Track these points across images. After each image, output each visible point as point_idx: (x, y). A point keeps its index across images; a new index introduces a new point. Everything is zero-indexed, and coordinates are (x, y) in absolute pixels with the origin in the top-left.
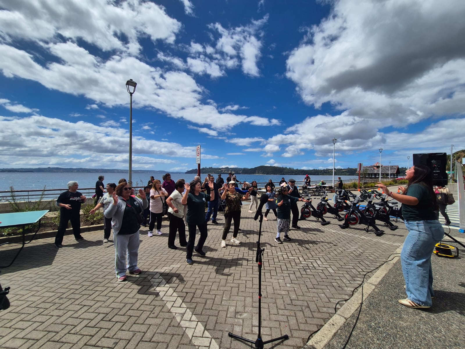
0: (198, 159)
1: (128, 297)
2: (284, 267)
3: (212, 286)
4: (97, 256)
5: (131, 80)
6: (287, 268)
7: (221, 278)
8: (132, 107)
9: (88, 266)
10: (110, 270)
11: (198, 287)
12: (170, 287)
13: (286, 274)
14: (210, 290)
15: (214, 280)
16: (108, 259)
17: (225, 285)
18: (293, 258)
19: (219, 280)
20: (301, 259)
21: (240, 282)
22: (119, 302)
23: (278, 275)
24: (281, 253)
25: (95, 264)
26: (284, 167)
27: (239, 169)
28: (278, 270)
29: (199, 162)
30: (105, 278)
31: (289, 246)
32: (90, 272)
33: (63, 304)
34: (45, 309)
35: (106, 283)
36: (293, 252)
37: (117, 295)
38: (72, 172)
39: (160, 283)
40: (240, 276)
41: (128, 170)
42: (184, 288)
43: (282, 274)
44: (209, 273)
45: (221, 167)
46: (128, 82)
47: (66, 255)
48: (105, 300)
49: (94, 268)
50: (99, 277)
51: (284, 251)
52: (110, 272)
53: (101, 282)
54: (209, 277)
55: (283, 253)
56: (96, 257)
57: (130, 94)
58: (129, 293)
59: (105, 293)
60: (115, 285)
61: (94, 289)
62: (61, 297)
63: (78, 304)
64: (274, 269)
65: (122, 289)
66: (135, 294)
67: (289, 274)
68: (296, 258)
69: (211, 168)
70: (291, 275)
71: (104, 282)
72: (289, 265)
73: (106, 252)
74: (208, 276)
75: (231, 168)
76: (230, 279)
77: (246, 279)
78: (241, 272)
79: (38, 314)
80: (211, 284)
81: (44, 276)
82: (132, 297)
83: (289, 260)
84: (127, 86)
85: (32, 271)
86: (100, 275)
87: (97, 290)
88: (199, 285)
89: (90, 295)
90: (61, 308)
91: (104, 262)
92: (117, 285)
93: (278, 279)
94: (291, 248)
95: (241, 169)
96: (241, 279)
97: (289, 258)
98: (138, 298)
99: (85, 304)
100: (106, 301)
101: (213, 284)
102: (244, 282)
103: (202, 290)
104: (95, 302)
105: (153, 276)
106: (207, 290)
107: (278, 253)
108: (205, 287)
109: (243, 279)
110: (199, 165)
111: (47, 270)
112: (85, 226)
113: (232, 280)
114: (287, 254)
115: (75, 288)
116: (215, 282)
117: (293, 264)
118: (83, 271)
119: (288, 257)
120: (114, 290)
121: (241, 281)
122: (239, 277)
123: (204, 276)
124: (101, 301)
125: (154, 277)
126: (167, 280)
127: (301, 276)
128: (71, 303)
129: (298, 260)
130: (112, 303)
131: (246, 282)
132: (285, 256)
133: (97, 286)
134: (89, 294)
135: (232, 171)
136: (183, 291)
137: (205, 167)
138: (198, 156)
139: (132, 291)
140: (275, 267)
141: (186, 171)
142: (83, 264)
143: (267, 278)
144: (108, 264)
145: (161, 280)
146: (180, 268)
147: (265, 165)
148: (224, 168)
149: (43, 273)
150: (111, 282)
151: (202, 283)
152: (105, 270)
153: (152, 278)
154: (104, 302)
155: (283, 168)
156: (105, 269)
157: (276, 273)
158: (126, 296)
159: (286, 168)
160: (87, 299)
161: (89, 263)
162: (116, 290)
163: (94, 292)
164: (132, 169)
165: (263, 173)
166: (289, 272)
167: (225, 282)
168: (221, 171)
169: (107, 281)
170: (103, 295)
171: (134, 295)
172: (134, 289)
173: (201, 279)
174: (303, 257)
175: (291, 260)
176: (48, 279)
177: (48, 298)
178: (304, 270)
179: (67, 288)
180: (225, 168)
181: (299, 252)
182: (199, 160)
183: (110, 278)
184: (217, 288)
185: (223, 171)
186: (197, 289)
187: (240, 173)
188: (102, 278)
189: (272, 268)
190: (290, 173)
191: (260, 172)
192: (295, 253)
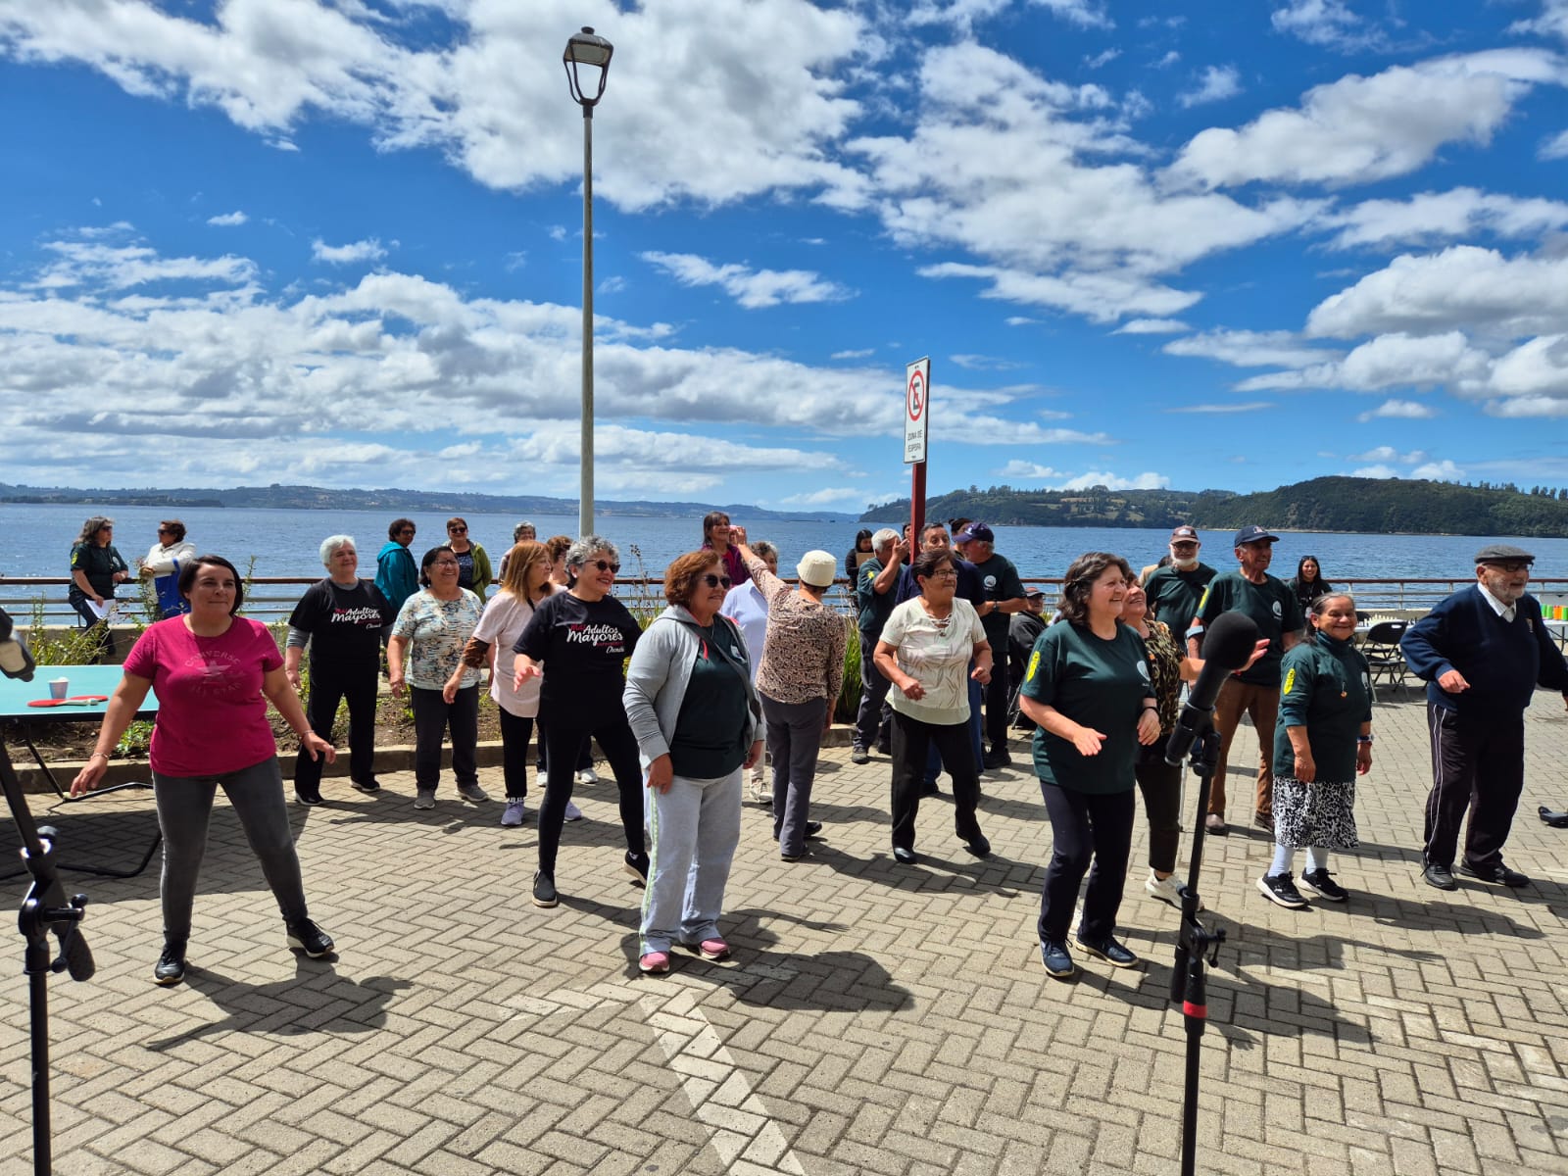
0: (913, 436)
1: (549, 1072)
2: (1399, 1086)
3: (944, 1102)
4: (438, 878)
6: (1420, 1092)
7: (996, 1073)
9: (403, 916)
11: (872, 1092)
12: (736, 1068)
13: (1410, 1127)
14: (936, 1119)
15: (960, 1076)
16: (480, 895)
17: (1014, 1110)
18: (1478, 1042)
19: (988, 1079)
20: (1532, 1056)
21: (1104, 1112)
22: (514, 1085)
23: (1352, 1122)
24: (1390, 1003)
25: (428, 913)
28: (1359, 1095)
29: (920, 456)
30: (463, 975)
31: (1457, 973)
32: (408, 942)
33: (306, 1051)
34: (246, 1059)
35: (466, 999)
36: (1482, 1012)
37: (508, 1055)
38: (360, 506)
39: (693, 1038)
40: (1110, 1085)
42: (800, 1083)
43: (1383, 1123)
44: (934, 1036)
47: (324, 858)
48: (457, 1067)
49: (422, 927)
50: (439, 968)
51: (1412, 995)
52: (485, 956)
53: (447, 993)
54: (935, 1053)
55: (1406, 1006)
56: (435, 884)
58: (556, 1060)
59: (460, 1039)
60: (502, 1013)
61: (419, 1016)
62: (301, 1022)
63: (357, 1062)
64: (1333, 1082)
65: (529, 1035)
66: (578, 1068)
67: (1427, 1128)
68: (1493, 1045)
70: (1444, 1141)
71: (458, 993)
72: (1434, 1080)
74: (931, 1048)
76: (1051, 1089)
77: (1144, 1103)
78: (1116, 1064)
79: (222, 1070)
80: (940, 1090)
81: (247, 933)
82: (565, 1078)
83: (1443, 1049)
85: (208, 905)
86: (444, 960)
87: (430, 1020)
88: (879, 1082)
89: (405, 1038)
90: (299, 1068)
91: (463, 909)
92: (509, 1013)
93: (1348, 1145)
94: (1470, 983)
96: (1112, 1099)
97: (1441, 1040)
98: (589, 1085)
99: (381, 1069)
100: (464, 1073)
101: (949, 1093)
102: (1131, 1118)
103: (891, 1112)
104: (420, 1068)
105: (665, 1000)
106: (915, 1115)
107: (1371, 1000)
108: (907, 1098)
109: (1125, 1102)
110: (920, 470)
111: (259, 907)
112: (400, 743)
113: (1062, 1095)
114: (1432, 1016)
115: (352, 998)
116: (963, 1085)
117: (1468, 1076)
118: (384, 931)
119: (1438, 1030)
120: (493, 1035)
121: (1113, 1109)
122: (1102, 1089)
123: (912, 1044)
124: (443, 1069)
125: (664, 1008)
126: (727, 1032)
127: (1513, 1157)
128: (333, 1053)
129: (1511, 1063)
130: (483, 1086)
131: (1140, 1122)
132: (1418, 1025)
133: (431, 1005)
136: (795, 1096)
138: (915, 418)
139: (567, 1053)
140: (1340, 1077)
142: (384, 906)
143: (1279, 1126)
144: (480, 920)
145: (699, 1025)
146: (792, 986)
149: (243, 917)
150: (488, 996)
151: (893, 1079)
152: (465, 943)
153: (658, 1010)
154: (452, 1076)
156: (466, 936)
157: (1343, 1108)
158: (544, 1069)
160: (393, 1049)
161: (405, 903)
162: (502, 1034)
163: (419, 1025)
166: (1430, 1118)
167: (1019, 1095)
169: (470, 991)
170: (452, 1046)
171: (573, 1072)
172: (576, 1044)
173: (889, 1056)
174: (1547, 1047)
175: (1455, 1051)
176: (261, 944)
177: (257, 1017)
178: (1540, 1123)
179: (321, 992)
181: (1523, 1012)
182: (921, 441)
183: (484, 980)
184: (971, 1115)
186: (865, 1100)
188: (452, 974)
189: (1314, 1078)
190: (1540, 522)
191: (1312, 515)
192: (1496, 1016)
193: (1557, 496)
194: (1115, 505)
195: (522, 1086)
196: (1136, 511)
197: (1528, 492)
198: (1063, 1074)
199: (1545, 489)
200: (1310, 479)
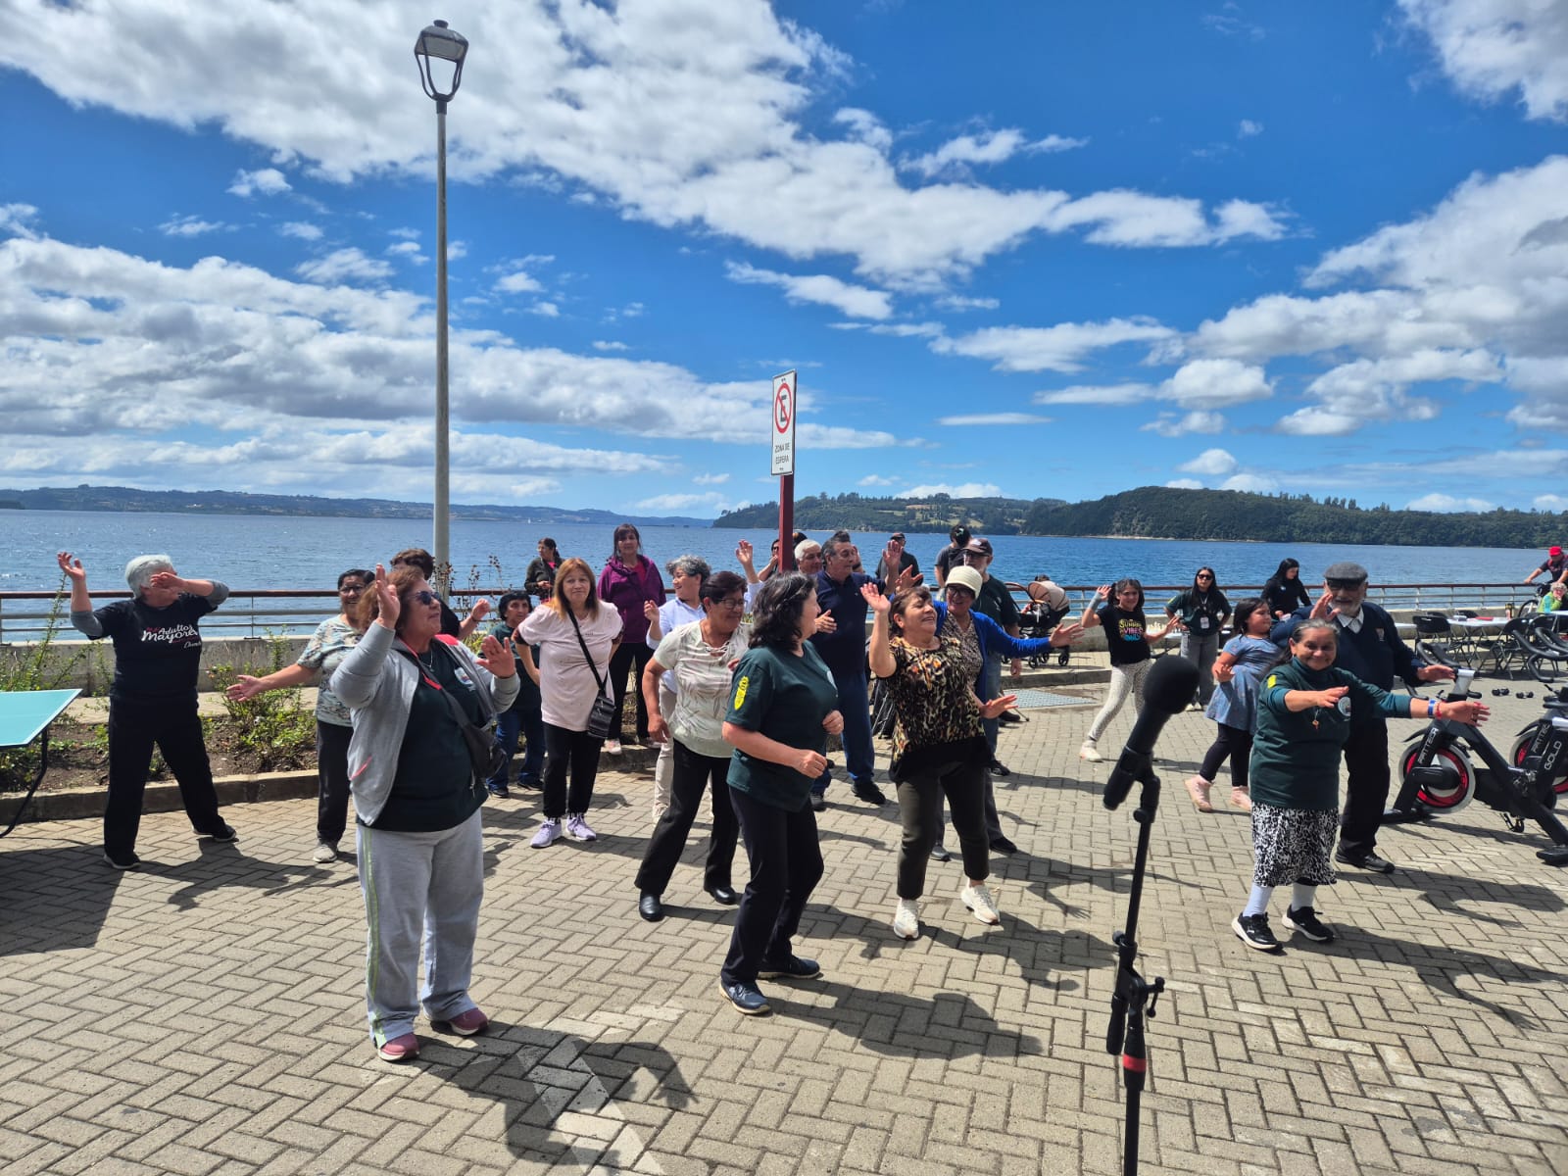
0: (781, 448)
1: (421, 1143)
2: (1278, 1097)
3: (845, 1145)
4: (285, 925)
5: (441, 24)
6: (1298, 1101)
7: (895, 1109)
8: (449, 173)
9: (246, 970)
10: (346, 1001)
11: (773, 1140)
12: (626, 1123)
13: (1294, 1138)
14: (838, 1166)
15: (859, 1115)
16: (332, 942)
17: (917, 1152)
18: (1343, 1045)
19: (888, 1116)
20: (1393, 1057)
21: (1005, 1144)
22: (382, 1162)
23: (1240, 1137)
24: (1259, 1009)
25: (275, 965)
26: (1294, 495)
27: (1011, 504)
28: (1243, 1108)
29: (787, 468)
30: (319, 1035)
31: (1316, 975)
32: (253, 1000)
33: (140, 1135)
34: (69, 1149)
35: (323, 1063)
36: (1343, 1014)
37: (374, 1127)
38: (180, 509)
39: (578, 1092)
40: (1008, 1114)
41: (431, 505)
42: (696, 1136)
43: (1268, 1136)
44: (829, 1073)
45: (906, 495)
46: (424, 35)
47: (152, 906)
48: (317, 1145)
49: (269, 982)
50: (291, 1029)
51: (1278, 1000)
52: (343, 1011)
53: (300, 1057)
54: (832, 1091)
55: (1274, 1012)
56: (282, 931)
57: (434, 102)
58: (428, 1128)
59: (318, 1110)
60: (366, 1077)
61: (269, 1086)
62: (132, 1101)
63: (200, 1146)
64: (1217, 1096)
65: (397, 1101)
66: (454, 1136)
67: (1309, 1139)
68: (1357, 1047)
69: (853, 498)
70: (1325, 1150)
71: (313, 1057)
72: (1309, 1087)
73: (325, 906)
74: (827, 1086)
75: (960, 502)
76: (951, 1122)
77: (1043, 1131)
78: (1011, 1091)
79: (40, 1164)
80: (840, 1132)
81: (66, 997)
82: (439, 1148)
83: (1313, 1055)
84: (422, 57)
85: (17, 967)
86: (295, 1020)
87: (283, 1090)
88: (777, 1129)
89: (254, 1113)
90: (133, 1156)
91: (315, 959)
92: (373, 1077)
93: (1239, 1162)
94: (1330, 985)
95: (1023, 505)
96: (1012, 1129)
97: (1310, 1045)
98: (467, 1154)
99: (229, 1152)
100: (324, 1150)
101: (850, 1135)
102: (1031, 1149)
103: (793, 1161)
104: (274, 1148)
105: (544, 1051)
106: (818, 1163)
107: (1242, 1007)
108: (807, 1144)
109: (1024, 1132)
110: (788, 482)
111: (78, 966)
112: (236, 772)
113: (962, 1128)
114: (1299, 1020)
115: (190, 1069)
116: (863, 1125)
117: (1340, 1082)
118: (225, 989)
119: (1306, 1035)
120: (356, 1103)
121: (1012, 1140)
122: (1001, 1118)
123: (807, 1082)
124: (301, 1148)
125: (546, 1060)
126: (614, 1083)
127: (1390, 1163)
128: (172, 1136)
129: (1374, 1064)
130: (347, 1164)
131: (1041, 1153)
132: (1287, 1031)
133: (283, 1072)
134: (250, 1105)
135: (967, 514)
136: (691, 1151)
137: (818, 496)
138: (782, 431)
139: (440, 1119)
140: (1223, 1090)
141: (718, 516)
142: (223, 960)
143: (1172, 1146)
144: (336, 971)
145: (583, 1077)
146: (679, 1026)
147: (1172, 485)
148: (923, 502)
149: (59, 979)
150: (347, 1058)
151: (792, 1124)
152: (319, 998)
153: (538, 1063)
154: (310, 1156)
155: (1284, 499)
156: (320, 990)
157: (1230, 1123)
158: (416, 1140)
159: (1307, 499)
160: (241, 1128)
161: (248, 955)
162: (367, 1101)
163: (270, 1097)
164: (452, 501)
165: (1157, 531)
166: (1310, 1128)
167: (919, 1132)
168: (905, 518)
169: (327, 1053)
170: (309, 1119)
171: (449, 1141)
172: (450, 1108)
173: (786, 1098)
174: (1405, 1046)
175: (1324, 1056)
176: (82, 1010)
177: (81, 1098)
178: (1409, 1125)
179: (155, 1064)
180: (929, 500)
181: (1379, 1012)
182: (789, 453)
183: (344, 1039)
184: (874, 1159)
185: (919, 515)
186: (764, 1150)
187: (1013, 531)
188: (306, 1035)
189: (1199, 1092)
190: (1331, 529)
191: (1134, 522)
192: (1356, 1018)
193: (1347, 506)
194: (956, 512)
195: (392, 1161)
196: (975, 518)
197: (1322, 502)
198: (961, 1105)
199: (1336, 499)
200: (1132, 489)
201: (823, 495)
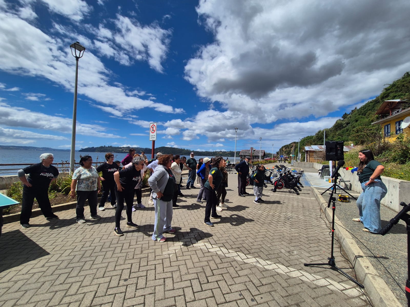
26: (183, 148)
27: (141, 148)
45: (122, 146)
69: (111, 147)
137: (103, 146)
141: (80, 149)
148: (125, 148)
180: (126, 148)
185: (124, 150)
201: (105, 146)
